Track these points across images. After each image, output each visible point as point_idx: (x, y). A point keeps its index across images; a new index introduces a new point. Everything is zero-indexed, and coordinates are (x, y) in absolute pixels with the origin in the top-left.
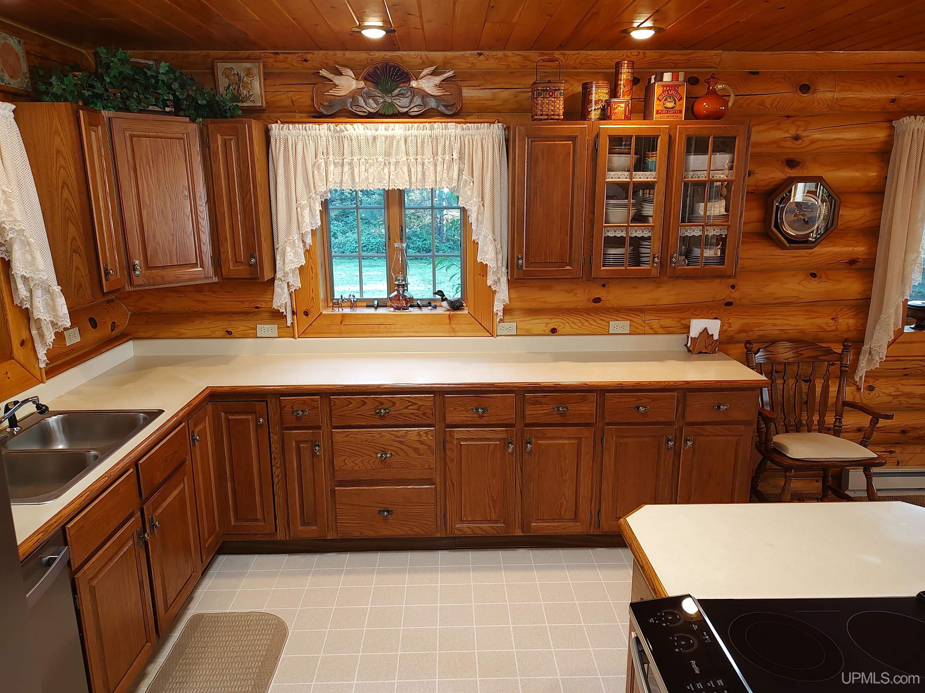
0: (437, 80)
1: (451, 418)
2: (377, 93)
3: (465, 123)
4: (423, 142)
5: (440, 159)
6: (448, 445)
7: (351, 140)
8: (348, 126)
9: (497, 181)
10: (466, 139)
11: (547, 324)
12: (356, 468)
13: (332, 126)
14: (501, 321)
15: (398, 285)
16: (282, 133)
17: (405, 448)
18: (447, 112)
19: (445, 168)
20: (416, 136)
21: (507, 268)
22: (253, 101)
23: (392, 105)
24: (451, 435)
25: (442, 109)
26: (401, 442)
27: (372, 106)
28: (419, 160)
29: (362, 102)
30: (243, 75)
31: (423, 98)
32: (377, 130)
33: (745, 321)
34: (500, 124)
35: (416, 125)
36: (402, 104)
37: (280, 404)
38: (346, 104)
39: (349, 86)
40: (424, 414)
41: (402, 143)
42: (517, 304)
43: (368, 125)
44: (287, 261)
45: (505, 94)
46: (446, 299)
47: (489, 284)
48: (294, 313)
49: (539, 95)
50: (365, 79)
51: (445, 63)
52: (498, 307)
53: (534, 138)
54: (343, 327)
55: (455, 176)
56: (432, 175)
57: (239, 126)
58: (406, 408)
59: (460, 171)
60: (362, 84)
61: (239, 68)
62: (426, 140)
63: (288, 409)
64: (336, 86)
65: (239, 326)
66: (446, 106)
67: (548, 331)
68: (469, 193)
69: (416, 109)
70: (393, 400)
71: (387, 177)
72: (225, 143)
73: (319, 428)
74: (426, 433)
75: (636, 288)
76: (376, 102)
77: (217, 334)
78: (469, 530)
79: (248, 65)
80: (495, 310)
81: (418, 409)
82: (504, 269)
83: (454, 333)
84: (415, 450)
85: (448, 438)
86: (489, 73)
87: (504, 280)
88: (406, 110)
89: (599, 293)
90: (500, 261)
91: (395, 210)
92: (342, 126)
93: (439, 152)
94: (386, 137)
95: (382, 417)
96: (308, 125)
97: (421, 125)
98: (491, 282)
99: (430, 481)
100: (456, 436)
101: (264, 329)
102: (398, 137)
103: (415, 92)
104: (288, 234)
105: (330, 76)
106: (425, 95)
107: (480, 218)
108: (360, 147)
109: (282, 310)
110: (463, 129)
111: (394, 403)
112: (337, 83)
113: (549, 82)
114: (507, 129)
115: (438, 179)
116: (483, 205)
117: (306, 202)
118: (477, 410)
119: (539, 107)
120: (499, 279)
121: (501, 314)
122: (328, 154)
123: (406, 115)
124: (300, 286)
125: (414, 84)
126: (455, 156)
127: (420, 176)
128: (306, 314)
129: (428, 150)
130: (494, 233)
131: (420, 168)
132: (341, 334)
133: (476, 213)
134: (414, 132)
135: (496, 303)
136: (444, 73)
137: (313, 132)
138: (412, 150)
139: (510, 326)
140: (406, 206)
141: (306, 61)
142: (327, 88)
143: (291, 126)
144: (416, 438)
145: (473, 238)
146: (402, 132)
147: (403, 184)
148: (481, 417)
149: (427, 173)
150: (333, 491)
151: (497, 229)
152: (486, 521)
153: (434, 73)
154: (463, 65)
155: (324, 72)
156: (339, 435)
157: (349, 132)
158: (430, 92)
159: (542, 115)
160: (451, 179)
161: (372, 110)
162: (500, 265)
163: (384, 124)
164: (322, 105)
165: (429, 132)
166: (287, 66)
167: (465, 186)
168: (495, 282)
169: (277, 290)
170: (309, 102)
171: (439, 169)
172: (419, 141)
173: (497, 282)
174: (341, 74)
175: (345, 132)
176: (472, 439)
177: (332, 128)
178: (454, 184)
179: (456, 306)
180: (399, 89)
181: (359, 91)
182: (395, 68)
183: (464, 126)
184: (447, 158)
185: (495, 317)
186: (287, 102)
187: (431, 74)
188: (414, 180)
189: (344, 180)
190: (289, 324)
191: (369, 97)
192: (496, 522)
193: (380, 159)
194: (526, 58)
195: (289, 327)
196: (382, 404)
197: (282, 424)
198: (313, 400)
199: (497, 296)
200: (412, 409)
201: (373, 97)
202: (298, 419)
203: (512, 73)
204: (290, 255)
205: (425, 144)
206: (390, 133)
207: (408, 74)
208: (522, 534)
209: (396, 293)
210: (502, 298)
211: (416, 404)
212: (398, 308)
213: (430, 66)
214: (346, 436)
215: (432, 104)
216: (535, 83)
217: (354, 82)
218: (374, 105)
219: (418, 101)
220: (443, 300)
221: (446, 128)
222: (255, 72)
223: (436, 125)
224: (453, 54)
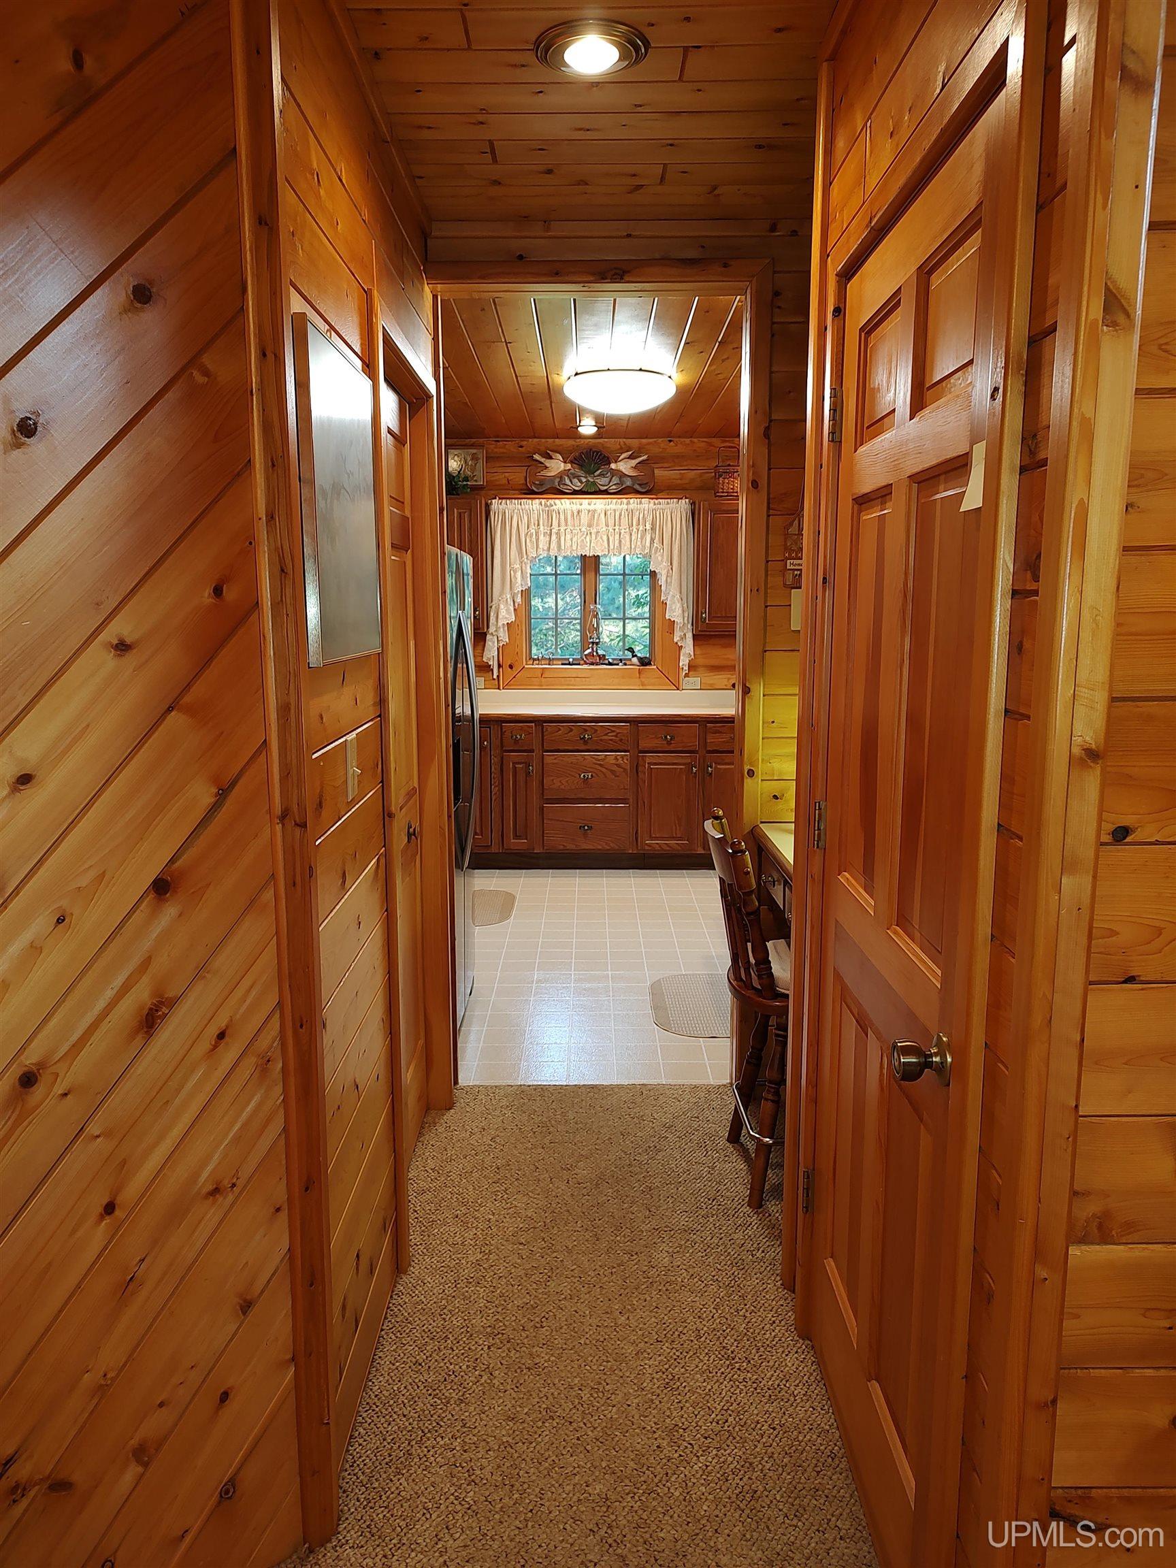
0: (634, 462)
1: (643, 744)
2: (580, 473)
3: (657, 499)
4: (620, 515)
5: (635, 530)
6: (640, 769)
7: (559, 513)
8: (557, 501)
9: (684, 548)
10: (658, 513)
11: (729, 679)
12: (563, 787)
13: (543, 501)
14: (687, 675)
15: (593, 643)
16: (501, 507)
17: (604, 770)
18: (640, 490)
19: (639, 536)
20: (615, 510)
21: (692, 625)
22: (476, 481)
23: (594, 483)
24: (643, 759)
25: (637, 487)
26: (600, 765)
27: (577, 485)
28: (617, 530)
29: (568, 482)
30: (469, 459)
31: (620, 478)
32: (581, 505)
34: (687, 500)
35: (614, 501)
36: (602, 482)
37: (501, 729)
38: (554, 483)
39: (558, 468)
40: (621, 740)
41: (603, 515)
42: (700, 661)
43: (574, 501)
44: (500, 617)
45: (692, 474)
46: (636, 656)
47: (675, 640)
48: (499, 666)
49: (720, 476)
50: (571, 462)
51: (640, 448)
52: (684, 661)
53: (716, 511)
54: (543, 680)
55: (648, 544)
56: (628, 543)
57: (473, 501)
58: (606, 735)
59: (652, 540)
60: (569, 466)
61: (467, 452)
62: (623, 513)
63: (508, 734)
64: (546, 467)
66: (640, 485)
67: (730, 686)
68: (660, 558)
69: (614, 487)
70: (595, 728)
71: (588, 545)
72: (460, 515)
73: (532, 751)
74: (622, 757)
76: (581, 482)
78: (657, 846)
79: (475, 451)
80: (681, 664)
81: (616, 736)
82: (690, 626)
83: (644, 686)
84: (613, 772)
85: (641, 762)
86: (678, 457)
87: (689, 635)
88: (605, 488)
90: (686, 619)
91: (590, 576)
92: (551, 501)
93: (634, 523)
94: (589, 511)
95: (585, 742)
96: (523, 501)
97: (619, 501)
98: (678, 638)
99: (624, 801)
100: (648, 760)
102: (599, 511)
103: (615, 473)
104: (502, 592)
105: (543, 460)
106: (622, 475)
107: (669, 581)
108: (566, 520)
109: (491, 663)
110: (655, 504)
111: (596, 731)
112: (548, 465)
113: (729, 465)
114: (693, 504)
115: (633, 547)
116: (672, 569)
117: (518, 566)
118: (666, 737)
119: (721, 486)
120: (685, 635)
121: (686, 668)
122: (538, 525)
123: (606, 492)
124: (507, 640)
125: (613, 466)
126: (648, 527)
127: (617, 542)
128: (511, 667)
129: (625, 521)
130: (681, 593)
131: (617, 536)
132: (541, 686)
133: (665, 576)
134: (613, 506)
135: (682, 658)
136: (640, 456)
137: (527, 507)
138: (611, 522)
139: (695, 681)
140: (601, 572)
141: (521, 447)
142: (539, 470)
143: (508, 501)
144: (614, 762)
145: (662, 598)
146: (602, 507)
147: (603, 551)
148: (669, 743)
149: (623, 541)
150: (542, 809)
151: (684, 590)
152: (673, 838)
153: (630, 457)
154: (656, 450)
155: (537, 457)
156: (549, 758)
157: (557, 507)
158: (627, 473)
159: (723, 492)
160: (644, 547)
161: (577, 488)
162: (686, 622)
163: (587, 500)
164: (534, 483)
165: (625, 507)
166: (505, 451)
167: (656, 553)
168: (682, 639)
169: (489, 643)
170: (523, 482)
171: (633, 538)
172: (617, 514)
173: (683, 637)
174: (551, 458)
175: (554, 507)
176: (661, 764)
177: (543, 503)
178: (647, 551)
179: (644, 662)
180: (600, 471)
181: (566, 472)
182: (597, 453)
183: (656, 501)
184: (641, 528)
185: (681, 671)
186: (505, 481)
187: (628, 458)
188: (612, 547)
189: (552, 547)
190: (495, 677)
191: (574, 478)
192: (681, 839)
193: (583, 529)
194: (710, 444)
195: (494, 679)
196: (586, 730)
197: (502, 746)
198: (529, 727)
199: (683, 651)
200: (611, 736)
201: (578, 477)
202: (516, 741)
203: (698, 456)
204: (503, 613)
205: (622, 517)
206: (592, 507)
207: (608, 458)
208: (703, 852)
209: (590, 650)
210: (687, 652)
211: (614, 731)
212: (592, 664)
213: (627, 451)
214: (555, 759)
215: (628, 483)
216: (717, 466)
217: (562, 464)
218: (579, 484)
219: (615, 480)
220: (633, 656)
221: (641, 503)
222: (480, 456)
223: (632, 501)
224: (644, 441)
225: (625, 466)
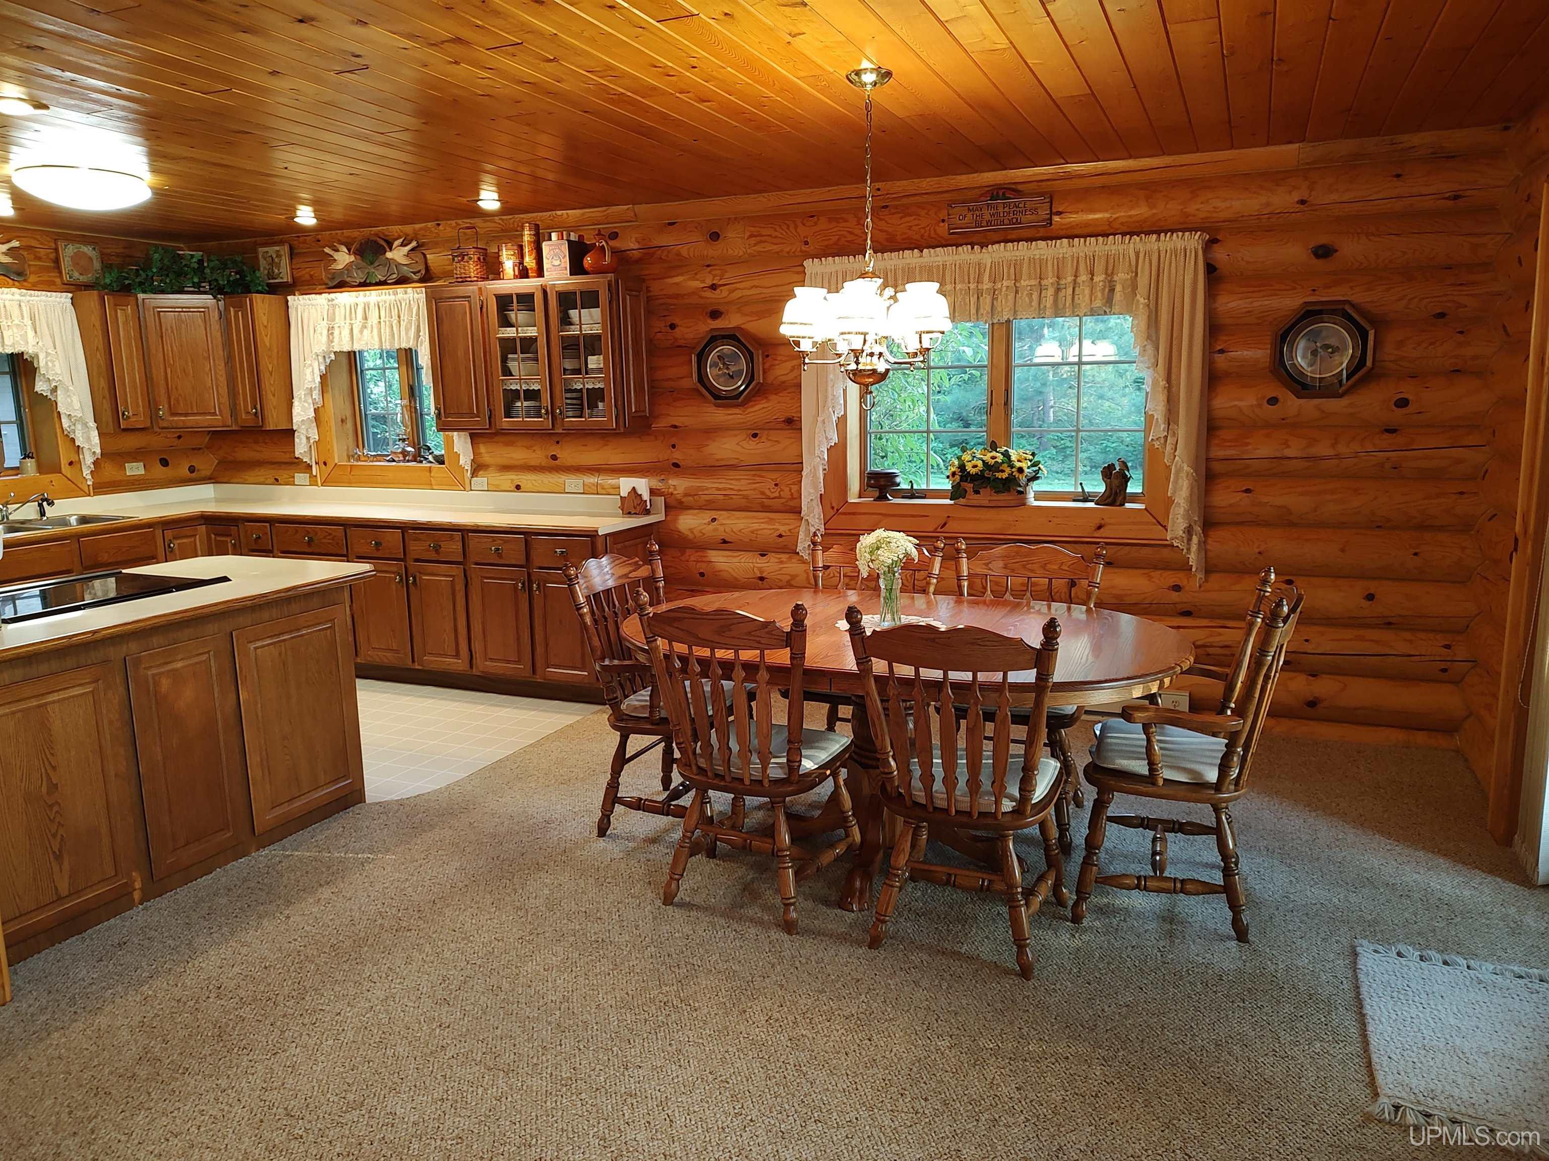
0: (405, 250)
2: (363, 265)
11: (512, 480)
14: (475, 476)
15: (401, 439)
16: (295, 302)
18: (413, 278)
22: (281, 278)
23: (372, 275)
25: (410, 275)
29: (354, 274)
30: (274, 256)
31: (394, 267)
32: (358, 297)
33: (691, 484)
36: (382, 273)
37: (245, 529)
38: (340, 276)
39: (344, 261)
40: (338, 544)
41: (377, 307)
43: (358, 293)
46: (432, 453)
48: (316, 463)
50: (355, 253)
51: (412, 234)
55: (413, 336)
58: (324, 538)
60: (352, 258)
61: (272, 250)
64: (335, 261)
65: (283, 475)
66: (414, 273)
67: (513, 488)
69: (391, 277)
70: (315, 530)
72: (236, 314)
75: (585, 445)
76: (363, 273)
77: (269, 481)
79: (277, 248)
86: (446, 241)
88: (383, 278)
89: (555, 450)
95: (309, 545)
96: (311, 296)
101: (301, 478)
103: (388, 262)
105: (333, 253)
106: (397, 264)
111: (317, 533)
112: (336, 258)
117: (309, 362)
122: (324, 320)
123: (384, 282)
124: (318, 438)
125: (388, 255)
128: (325, 463)
136: (410, 243)
139: (482, 481)
141: (319, 241)
142: (330, 263)
143: (301, 296)
152: (389, 650)
153: (403, 245)
154: (425, 236)
155: (327, 250)
158: (398, 262)
161: (361, 280)
164: (327, 278)
166: (308, 246)
167: (421, 345)
170: (320, 276)
171: (402, 330)
174: (337, 251)
179: (440, 460)
180: (378, 260)
181: (351, 264)
182: (375, 242)
184: (407, 320)
186: (307, 277)
187: (401, 245)
190: (314, 473)
191: (358, 269)
192: (397, 651)
193: (360, 323)
195: (315, 476)
196: (308, 532)
197: (247, 546)
198: (265, 527)
201: (361, 269)
207: (385, 247)
211: (331, 534)
213: (401, 238)
215: (402, 272)
217: (347, 256)
218: (361, 276)
221: (406, 293)
222: (283, 253)
223: (399, 290)
224: (417, 226)
225: (398, 254)
